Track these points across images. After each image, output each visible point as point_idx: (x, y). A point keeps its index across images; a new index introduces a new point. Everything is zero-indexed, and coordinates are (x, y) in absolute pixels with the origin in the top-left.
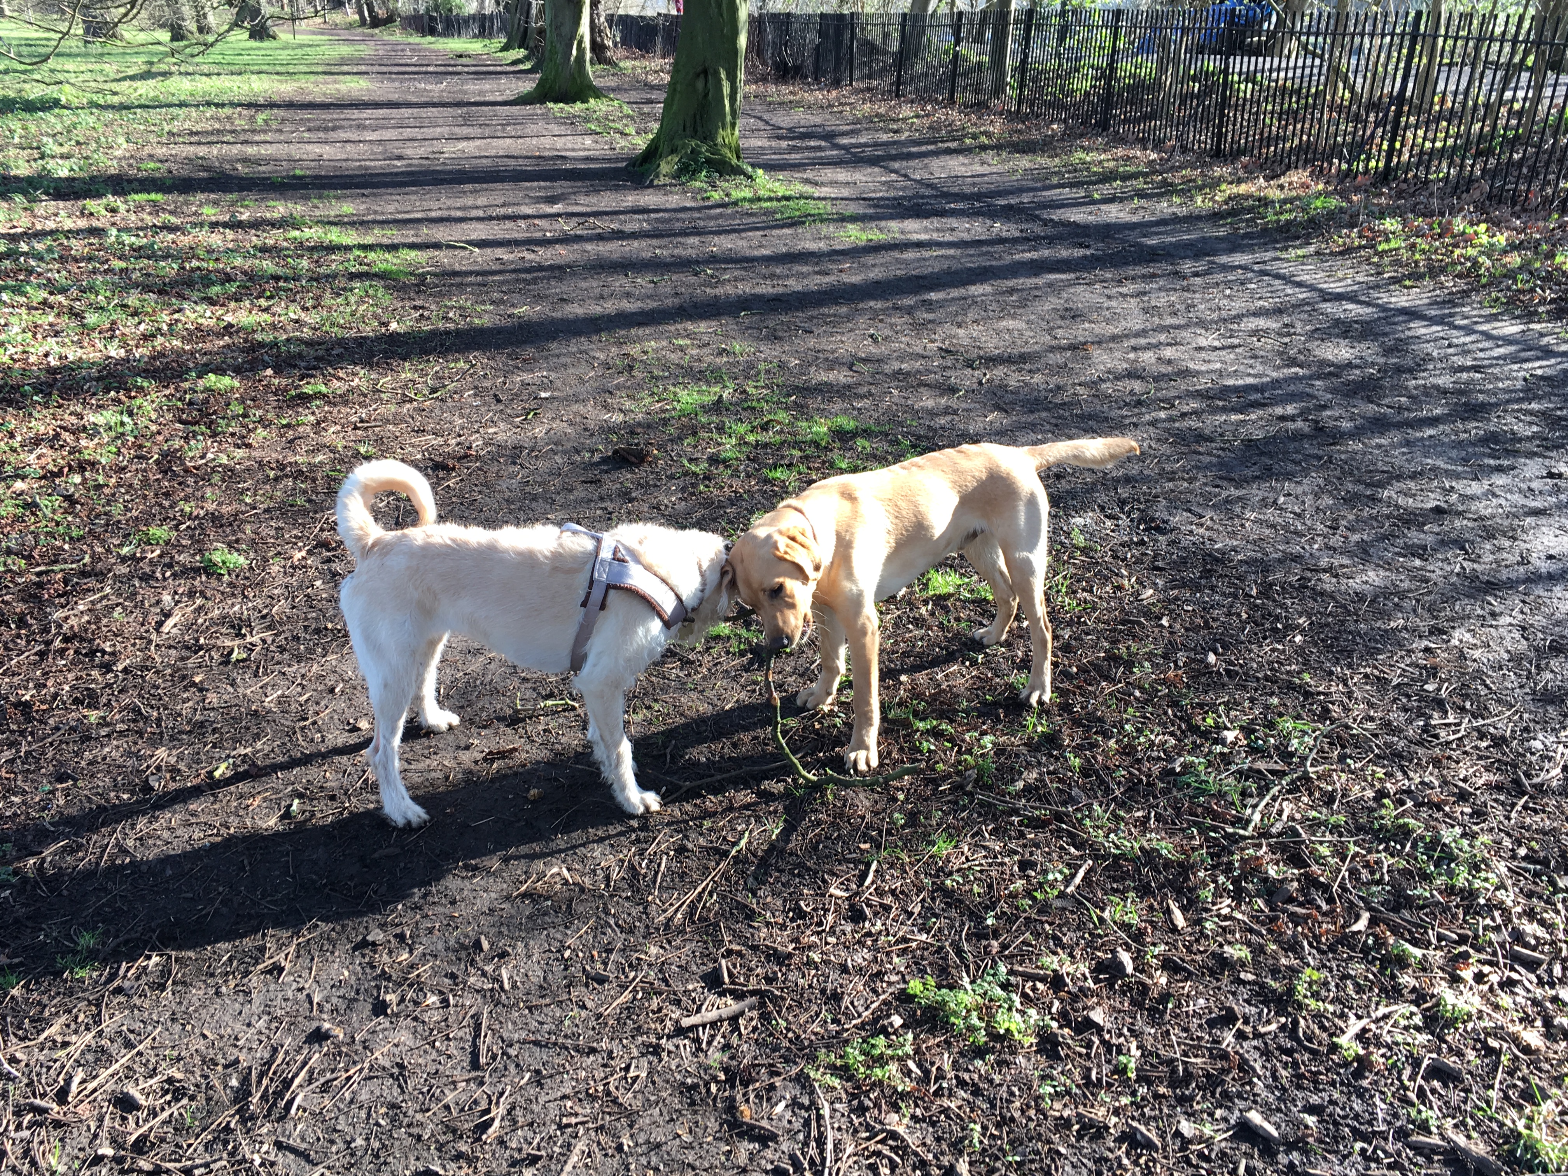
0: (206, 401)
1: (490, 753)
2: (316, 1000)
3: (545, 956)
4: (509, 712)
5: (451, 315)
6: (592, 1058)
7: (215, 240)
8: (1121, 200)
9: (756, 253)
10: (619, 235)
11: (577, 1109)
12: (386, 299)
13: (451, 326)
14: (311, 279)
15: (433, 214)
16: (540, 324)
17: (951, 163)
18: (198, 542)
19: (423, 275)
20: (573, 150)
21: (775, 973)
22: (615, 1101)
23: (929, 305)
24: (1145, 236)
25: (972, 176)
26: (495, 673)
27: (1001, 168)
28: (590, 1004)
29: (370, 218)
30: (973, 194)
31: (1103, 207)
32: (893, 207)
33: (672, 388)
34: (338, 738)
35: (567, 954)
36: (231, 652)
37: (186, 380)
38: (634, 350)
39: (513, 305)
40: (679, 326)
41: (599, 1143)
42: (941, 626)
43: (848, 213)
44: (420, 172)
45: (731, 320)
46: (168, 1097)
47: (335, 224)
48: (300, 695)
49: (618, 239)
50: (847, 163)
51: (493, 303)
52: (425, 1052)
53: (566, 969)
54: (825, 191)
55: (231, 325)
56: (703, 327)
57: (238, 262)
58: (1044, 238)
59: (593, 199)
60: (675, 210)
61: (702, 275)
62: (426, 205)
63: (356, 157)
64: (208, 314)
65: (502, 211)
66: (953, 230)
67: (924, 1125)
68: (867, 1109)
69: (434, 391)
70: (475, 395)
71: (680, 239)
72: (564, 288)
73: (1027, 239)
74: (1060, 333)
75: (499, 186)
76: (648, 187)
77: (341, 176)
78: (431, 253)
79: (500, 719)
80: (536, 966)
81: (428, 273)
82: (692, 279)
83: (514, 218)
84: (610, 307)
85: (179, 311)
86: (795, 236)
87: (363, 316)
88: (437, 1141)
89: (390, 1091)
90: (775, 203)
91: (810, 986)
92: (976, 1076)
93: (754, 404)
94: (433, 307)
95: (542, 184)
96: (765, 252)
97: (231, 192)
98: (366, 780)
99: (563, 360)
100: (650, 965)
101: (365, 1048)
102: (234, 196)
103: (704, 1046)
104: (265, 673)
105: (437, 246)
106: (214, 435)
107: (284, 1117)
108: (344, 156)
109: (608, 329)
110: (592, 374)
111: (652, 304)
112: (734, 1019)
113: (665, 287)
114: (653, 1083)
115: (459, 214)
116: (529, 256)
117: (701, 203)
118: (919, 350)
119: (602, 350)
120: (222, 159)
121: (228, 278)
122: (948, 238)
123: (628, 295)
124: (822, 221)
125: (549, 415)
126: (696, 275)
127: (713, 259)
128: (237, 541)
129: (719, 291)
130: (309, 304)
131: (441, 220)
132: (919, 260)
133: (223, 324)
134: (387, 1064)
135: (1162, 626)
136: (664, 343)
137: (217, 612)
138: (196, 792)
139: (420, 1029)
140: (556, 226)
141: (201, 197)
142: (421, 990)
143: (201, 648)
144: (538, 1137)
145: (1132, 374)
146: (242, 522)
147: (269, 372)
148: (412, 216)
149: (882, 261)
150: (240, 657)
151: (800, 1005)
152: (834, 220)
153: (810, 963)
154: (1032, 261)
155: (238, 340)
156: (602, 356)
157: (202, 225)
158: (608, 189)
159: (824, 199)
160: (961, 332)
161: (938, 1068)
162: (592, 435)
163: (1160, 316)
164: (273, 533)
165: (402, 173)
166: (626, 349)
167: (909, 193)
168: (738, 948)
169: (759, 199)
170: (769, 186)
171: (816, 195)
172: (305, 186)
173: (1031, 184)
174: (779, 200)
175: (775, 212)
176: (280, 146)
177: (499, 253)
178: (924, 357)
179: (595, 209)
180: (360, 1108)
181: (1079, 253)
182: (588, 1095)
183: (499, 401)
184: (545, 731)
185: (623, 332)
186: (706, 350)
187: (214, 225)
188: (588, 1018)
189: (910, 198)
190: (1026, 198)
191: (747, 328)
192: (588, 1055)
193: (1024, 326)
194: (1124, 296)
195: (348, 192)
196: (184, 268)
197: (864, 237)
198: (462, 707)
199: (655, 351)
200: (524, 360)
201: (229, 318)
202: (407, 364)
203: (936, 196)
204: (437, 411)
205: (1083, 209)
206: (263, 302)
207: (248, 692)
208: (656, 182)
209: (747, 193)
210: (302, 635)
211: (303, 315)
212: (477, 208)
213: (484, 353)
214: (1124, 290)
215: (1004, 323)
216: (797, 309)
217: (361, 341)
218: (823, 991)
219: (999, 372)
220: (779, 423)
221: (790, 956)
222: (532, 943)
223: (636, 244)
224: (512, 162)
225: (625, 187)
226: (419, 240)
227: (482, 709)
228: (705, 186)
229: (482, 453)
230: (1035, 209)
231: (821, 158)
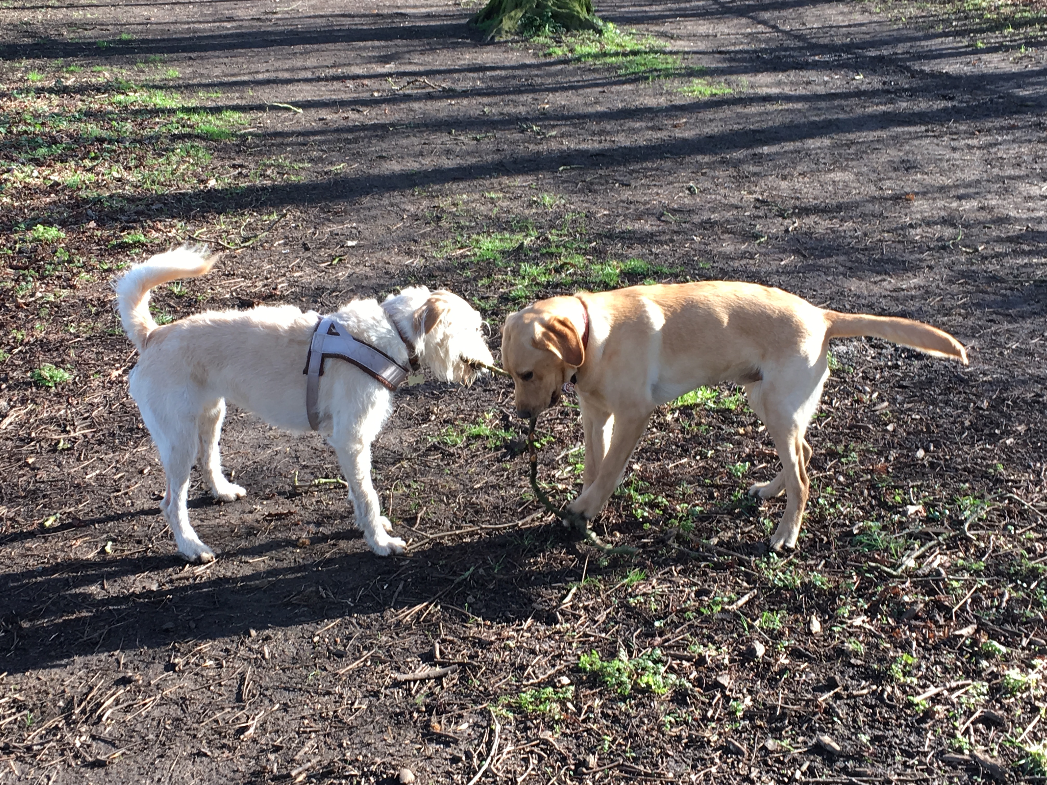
0: (35, 250)
1: (270, 515)
2: (122, 662)
3: (299, 641)
4: (288, 488)
5: (269, 172)
6: (326, 697)
7: (41, 105)
8: (1007, 49)
9: (590, 110)
10: (450, 94)
11: (313, 724)
12: (205, 158)
13: (268, 183)
14: (135, 141)
15: (260, 77)
16: (356, 181)
17: (829, 12)
18: (29, 362)
19: (244, 136)
20: (415, 7)
21: (477, 652)
22: (340, 721)
23: (758, 159)
24: (1019, 87)
25: (850, 26)
26: (281, 463)
27: (882, 16)
28: (329, 668)
29: (195, 81)
30: (843, 45)
31: (985, 57)
32: (751, 60)
33: (474, 236)
34: (144, 503)
35: (316, 639)
36: (59, 442)
37: (16, 232)
38: (444, 203)
39: (331, 163)
40: (493, 180)
41: (325, 742)
42: (682, 430)
43: (696, 67)
44: (250, 34)
45: (548, 175)
46: (14, 710)
47: (160, 88)
48: (115, 474)
49: (448, 98)
50: (712, 14)
51: (311, 160)
52: (203, 692)
53: (314, 648)
54: (680, 45)
55: (57, 184)
56: (518, 181)
57: (64, 125)
58: (906, 90)
59: (428, 58)
60: (513, 68)
61: (529, 133)
62: (253, 67)
63: (185, 19)
64: (35, 174)
65: (331, 72)
66: (808, 83)
67: (570, 739)
68: (530, 728)
69: (246, 240)
70: (285, 244)
71: (512, 97)
72: (384, 145)
73: (888, 92)
74: (888, 183)
75: (331, 46)
76: (488, 44)
77: (168, 40)
78: (253, 115)
79: (280, 494)
80: (291, 647)
81: (250, 133)
82: (517, 136)
83: (342, 78)
84: (428, 163)
85: (8, 171)
86: (636, 92)
87: (183, 174)
88: (207, 738)
89: (176, 712)
90: (620, 58)
91: (503, 661)
92: (617, 712)
93: (553, 250)
94: (252, 166)
95: (377, 43)
96: (599, 108)
97: (56, 58)
98: (166, 532)
99: (373, 212)
100: (380, 648)
101: (158, 689)
102: (60, 61)
103: (413, 692)
104: (86, 459)
105: (261, 108)
106: (42, 278)
107: (98, 723)
108: (172, 19)
109: (422, 184)
110: (400, 225)
111: (472, 160)
112: (439, 679)
113: (488, 145)
114: (371, 712)
115: (287, 75)
116: (352, 115)
117: (543, 60)
118: (734, 201)
119: (413, 203)
120: (46, 24)
121: (54, 141)
122: (801, 91)
123: (448, 152)
124: (667, 76)
125: (354, 260)
126: (523, 131)
127: (544, 116)
128: (63, 361)
129: (543, 147)
130: (132, 164)
131: (267, 82)
132: (761, 114)
133: (49, 183)
134: (174, 698)
135: (887, 431)
136: (476, 196)
137: (45, 415)
138: (31, 535)
139: (200, 679)
140: (385, 86)
141: (26, 62)
142: (202, 657)
143: (32, 440)
144: (281, 738)
145: (948, 221)
146: (68, 347)
147: (93, 224)
148: (238, 79)
149: (721, 115)
150: (65, 447)
151: (493, 671)
152: (680, 75)
153: (506, 648)
154: (885, 113)
155: (64, 197)
156: (412, 209)
157: (28, 91)
158: (446, 47)
159: (676, 53)
160: (784, 184)
161: (589, 707)
162: (392, 277)
163: (1001, 168)
164: (93, 356)
165: (232, 35)
166: (436, 202)
167: (773, 45)
168: (451, 638)
169: (605, 55)
170: (618, 40)
171: (669, 49)
172: (131, 51)
173: (911, 33)
174: (625, 54)
175: (620, 68)
176: (107, 10)
177: (324, 113)
178: (737, 207)
179: (428, 68)
180: (153, 719)
181: (941, 104)
182: (321, 717)
183: (307, 249)
184: (317, 502)
185: (437, 187)
186: (518, 203)
187: (40, 91)
188: (327, 676)
189: (772, 51)
190: (900, 49)
191: (563, 182)
192: (324, 696)
193: (852, 177)
194: (970, 147)
195: (174, 56)
196: (11, 132)
197: (708, 92)
198: (250, 485)
199: (466, 203)
200: (336, 213)
201: (55, 177)
202: (222, 217)
203: (801, 48)
204: (248, 258)
205: (960, 59)
206: (88, 163)
207: (72, 471)
208: (496, 40)
209: (594, 49)
210: (117, 432)
211: (125, 174)
212: (305, 69)
213: (298, 207)
214: (973, 142)
215: (832, 175)
216: (619, 164)
217: (180, 198)
218: (513, 665)
219: (809, 221)
220: (573, 266)
221: (492, 643)
222: (289, 632)
223: (465, 102)
224: (347, 21)
225: (464, 45)
226: (243, 103)
227: (266, 486)
228: (548, 41)
229: (286, 293)
230: (909, 60)
231: (685, 9)
